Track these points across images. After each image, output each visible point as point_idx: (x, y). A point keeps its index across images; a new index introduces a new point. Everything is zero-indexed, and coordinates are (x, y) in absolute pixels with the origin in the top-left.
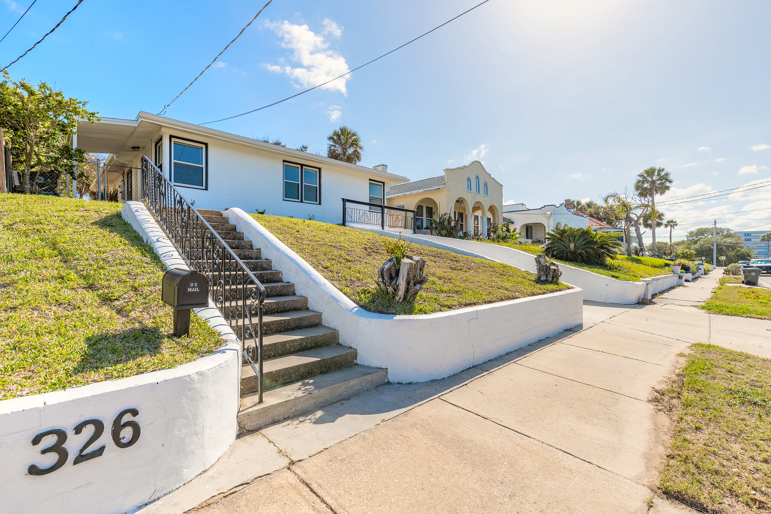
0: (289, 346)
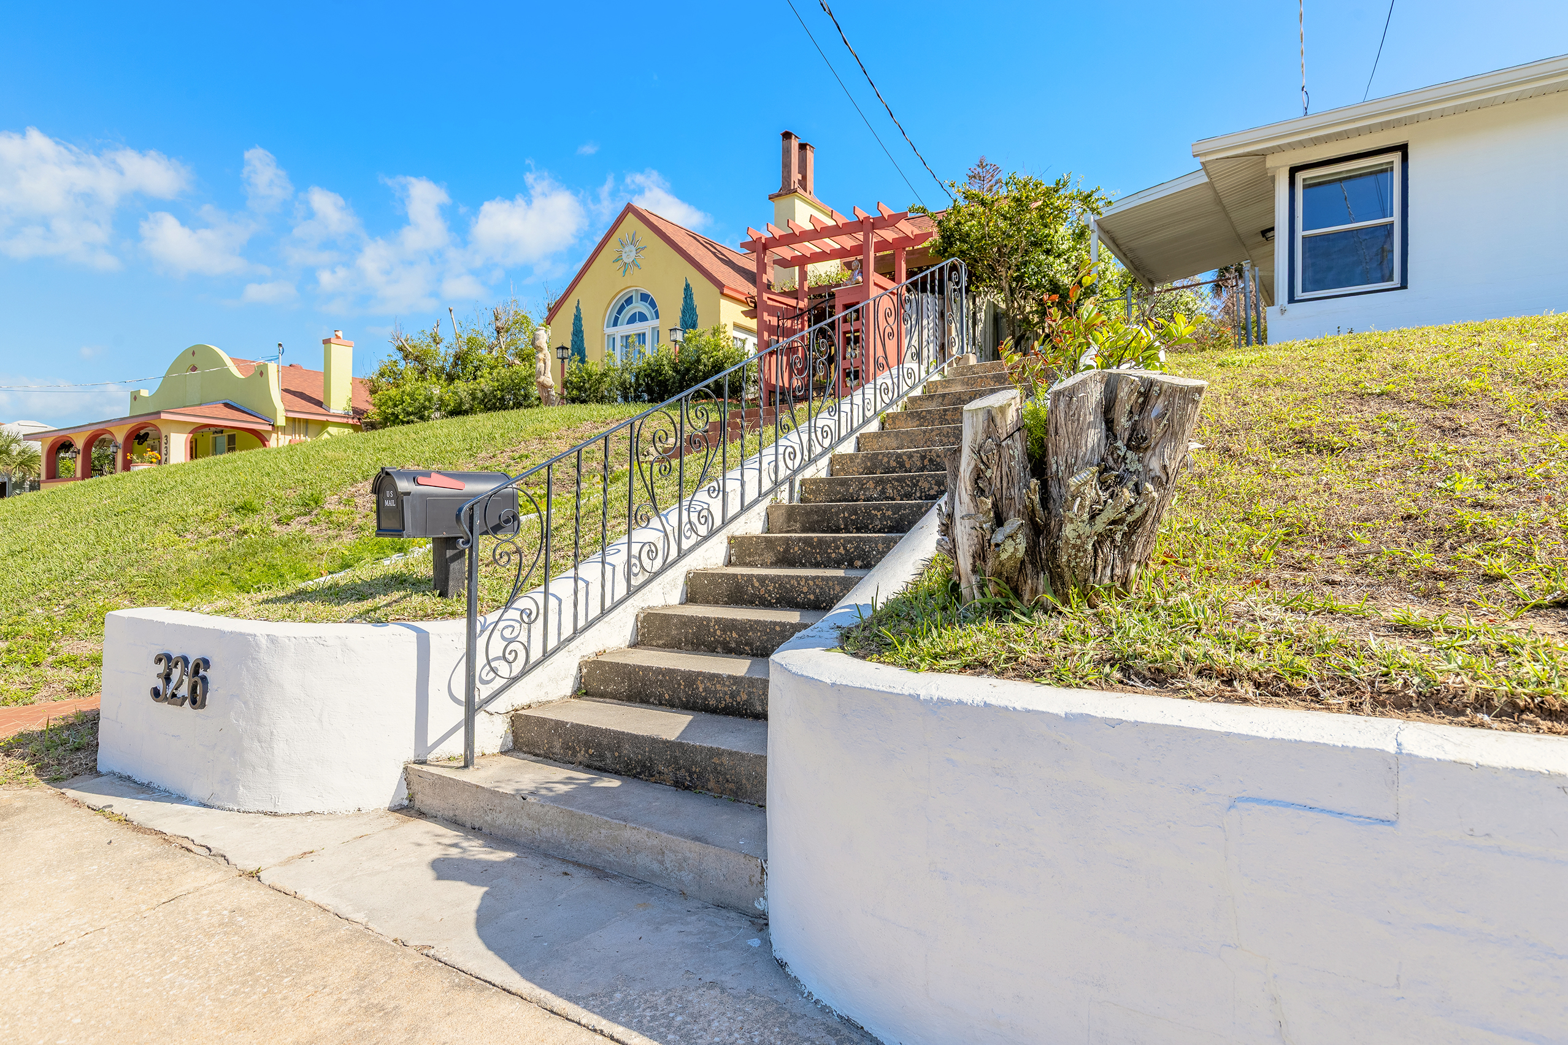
0: (705, 690)
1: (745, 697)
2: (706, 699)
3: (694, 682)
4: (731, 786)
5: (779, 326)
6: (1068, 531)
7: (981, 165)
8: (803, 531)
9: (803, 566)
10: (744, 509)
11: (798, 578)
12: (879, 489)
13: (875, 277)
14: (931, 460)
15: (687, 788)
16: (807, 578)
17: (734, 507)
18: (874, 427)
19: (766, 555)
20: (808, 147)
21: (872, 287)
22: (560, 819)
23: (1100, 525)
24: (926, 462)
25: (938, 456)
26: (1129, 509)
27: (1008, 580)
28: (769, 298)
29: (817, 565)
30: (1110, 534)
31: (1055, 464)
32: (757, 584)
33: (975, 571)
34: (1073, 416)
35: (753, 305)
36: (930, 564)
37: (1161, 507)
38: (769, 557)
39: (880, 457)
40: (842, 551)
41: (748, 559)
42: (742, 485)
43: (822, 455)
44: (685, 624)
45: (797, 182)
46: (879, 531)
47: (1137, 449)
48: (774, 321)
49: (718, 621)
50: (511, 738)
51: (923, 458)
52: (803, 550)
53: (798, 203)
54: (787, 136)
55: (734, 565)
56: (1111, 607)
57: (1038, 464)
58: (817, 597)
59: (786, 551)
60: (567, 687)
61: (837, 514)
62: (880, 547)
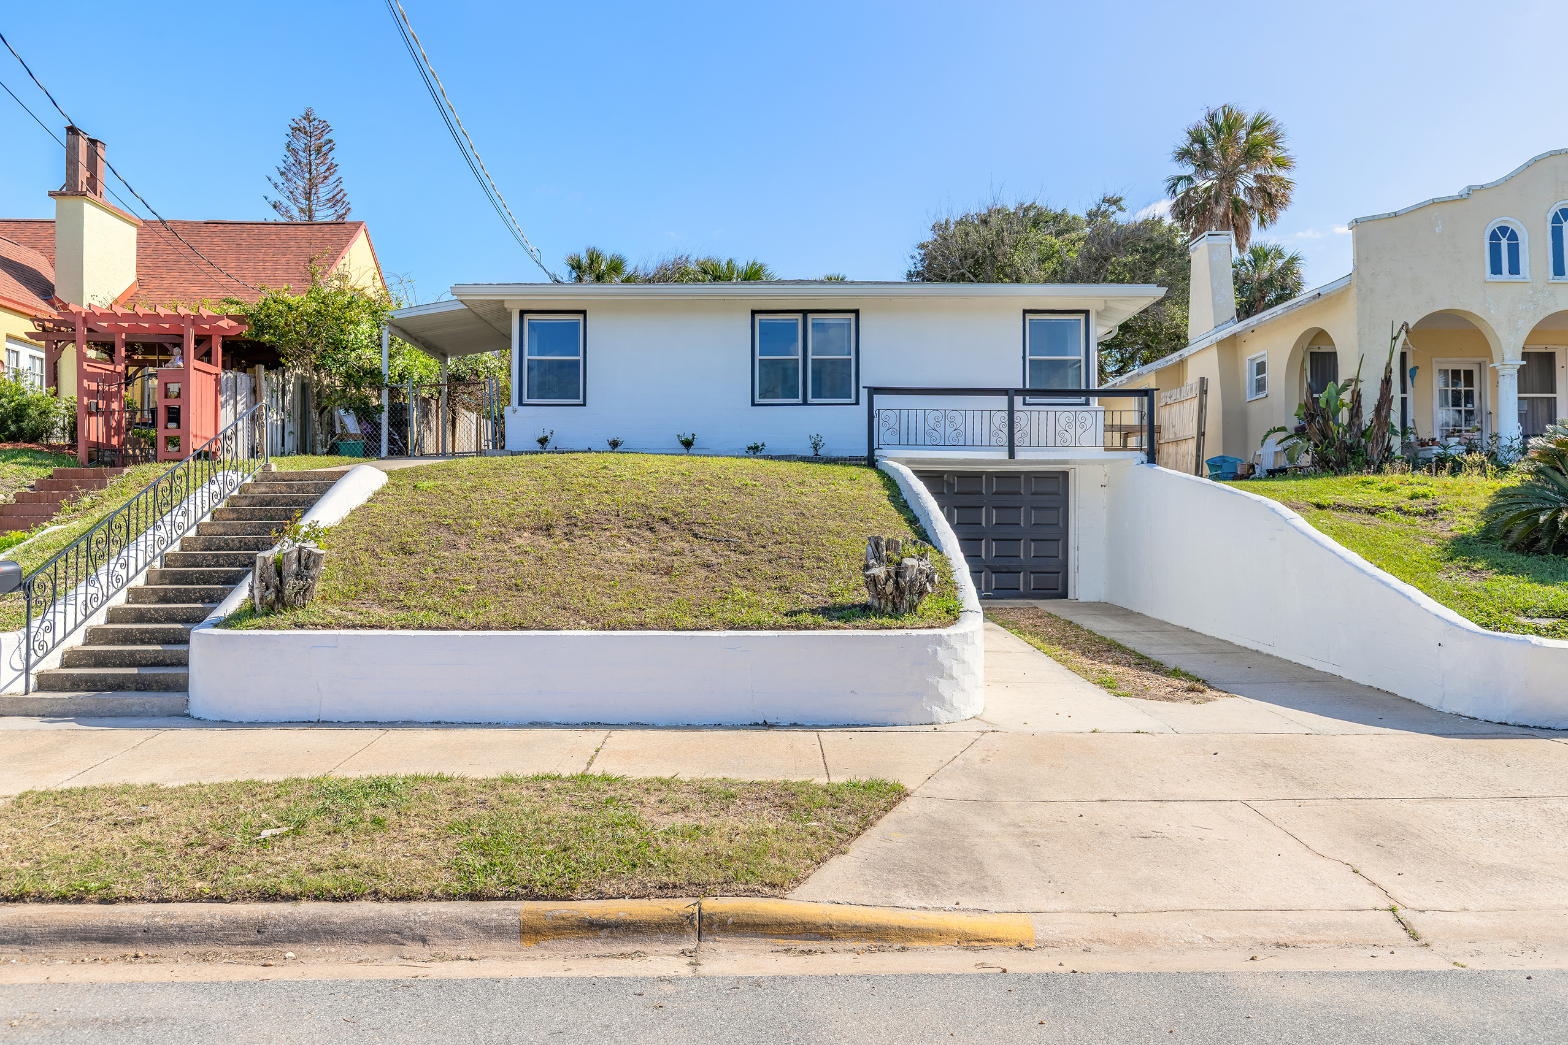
0: (140, 657)
1: (161, 658)
2: (140, 661)
3: (134, 654)
4: (165, 686)
5: (98, 391)
6: (286, 592)
7: (307, 117)
8: (170, 584)
9: (175, 603)
10: (137, 572)
11: (177, 609)
12: (215, 560)
13: (195, 363)
14: (245, 543)
15: (143, 690)
16: (182, 608)
17: (132, 572)
18: (207, 519)
19: (152, 598)
20: (98, 144)
21: (193, 372)
22: (92, 702)
23: (295, 590)
24: (242, 544)
25: (249, 541)
26: (304, 586)
27: (270, 606)
28: (88, 365)
29: (183, 602)
30: (299, 593)
31: (284, 573)
32: (153, 612)
33: (260, 603)
34: (289, 559)
35: (41, 329)
36: (245, 601)
37: (314, 585)
38: (154, 598)
39: (214, 540)
40: (198, 594)
41: (140, 600)
42: (137, 560)
43: (177, 539)
44: (117, 632)
45: (85, 182)
46: (217, 584)
47: (307, 569)
48: (93, 386)
49: (137, 630)
50: (37, 685)
51: (240, 542)
52: (175, 595)
53: (88, 208)
54: (72, 130)
55: (131, 603)
56: (299, 612)
57: (279, 573)
58: (187, 617)
59: (165, 595)
60: (58, 664)
61: (192, 575)
62: (219, 593)
